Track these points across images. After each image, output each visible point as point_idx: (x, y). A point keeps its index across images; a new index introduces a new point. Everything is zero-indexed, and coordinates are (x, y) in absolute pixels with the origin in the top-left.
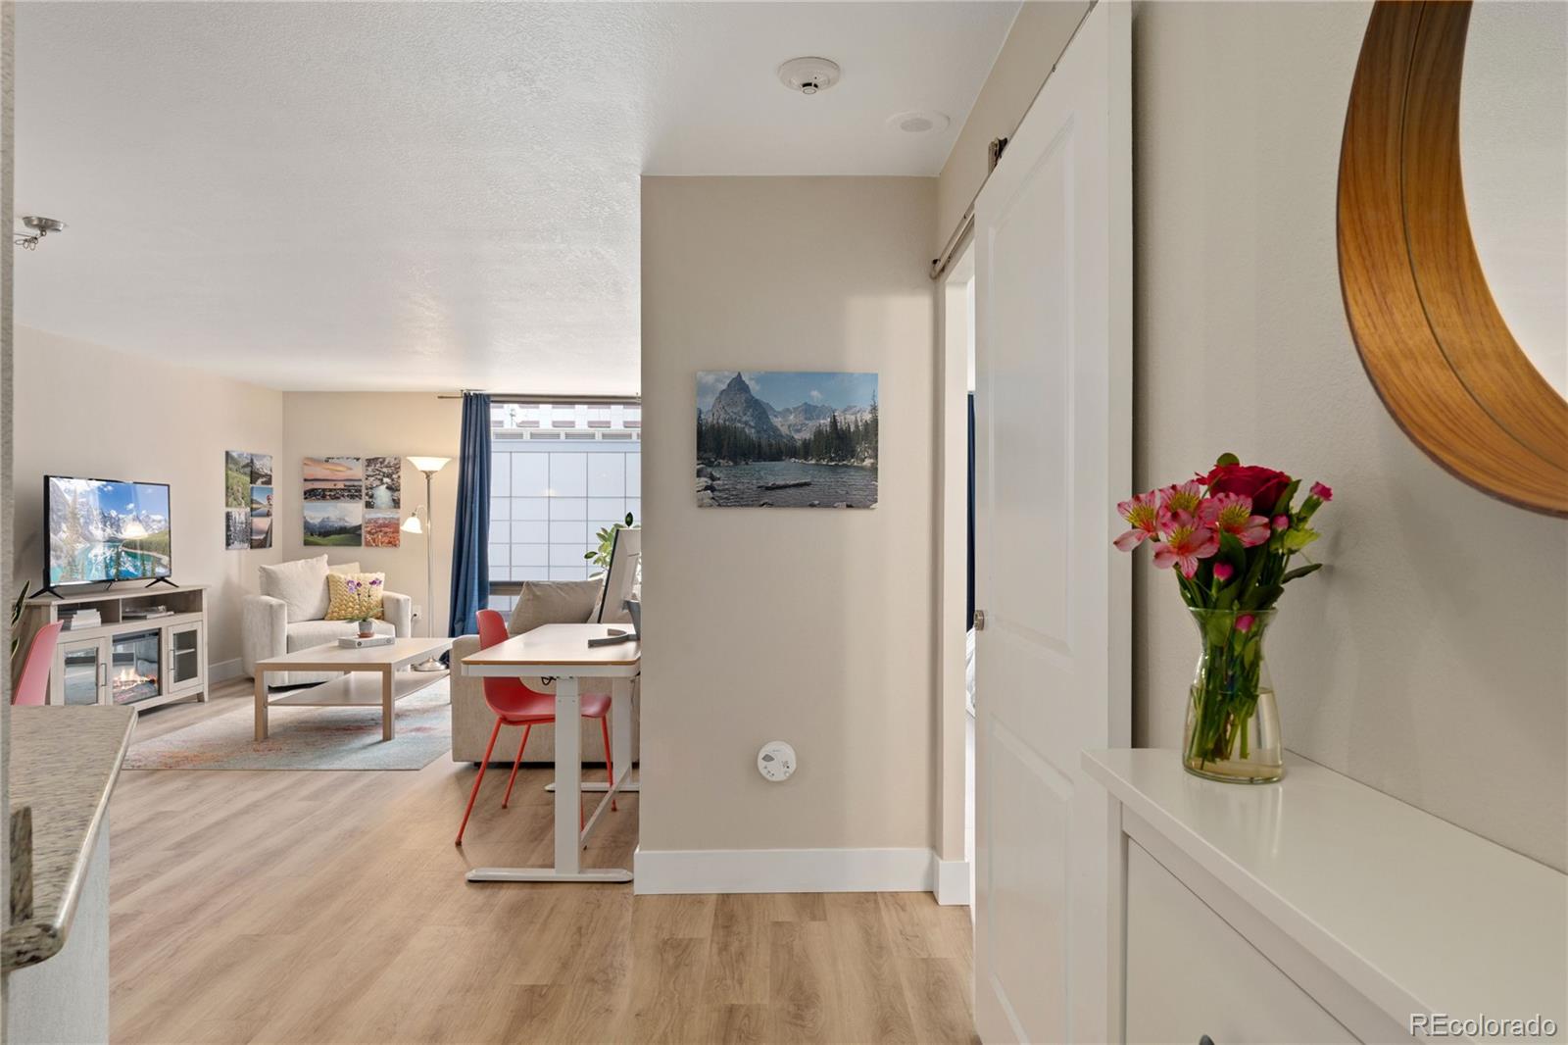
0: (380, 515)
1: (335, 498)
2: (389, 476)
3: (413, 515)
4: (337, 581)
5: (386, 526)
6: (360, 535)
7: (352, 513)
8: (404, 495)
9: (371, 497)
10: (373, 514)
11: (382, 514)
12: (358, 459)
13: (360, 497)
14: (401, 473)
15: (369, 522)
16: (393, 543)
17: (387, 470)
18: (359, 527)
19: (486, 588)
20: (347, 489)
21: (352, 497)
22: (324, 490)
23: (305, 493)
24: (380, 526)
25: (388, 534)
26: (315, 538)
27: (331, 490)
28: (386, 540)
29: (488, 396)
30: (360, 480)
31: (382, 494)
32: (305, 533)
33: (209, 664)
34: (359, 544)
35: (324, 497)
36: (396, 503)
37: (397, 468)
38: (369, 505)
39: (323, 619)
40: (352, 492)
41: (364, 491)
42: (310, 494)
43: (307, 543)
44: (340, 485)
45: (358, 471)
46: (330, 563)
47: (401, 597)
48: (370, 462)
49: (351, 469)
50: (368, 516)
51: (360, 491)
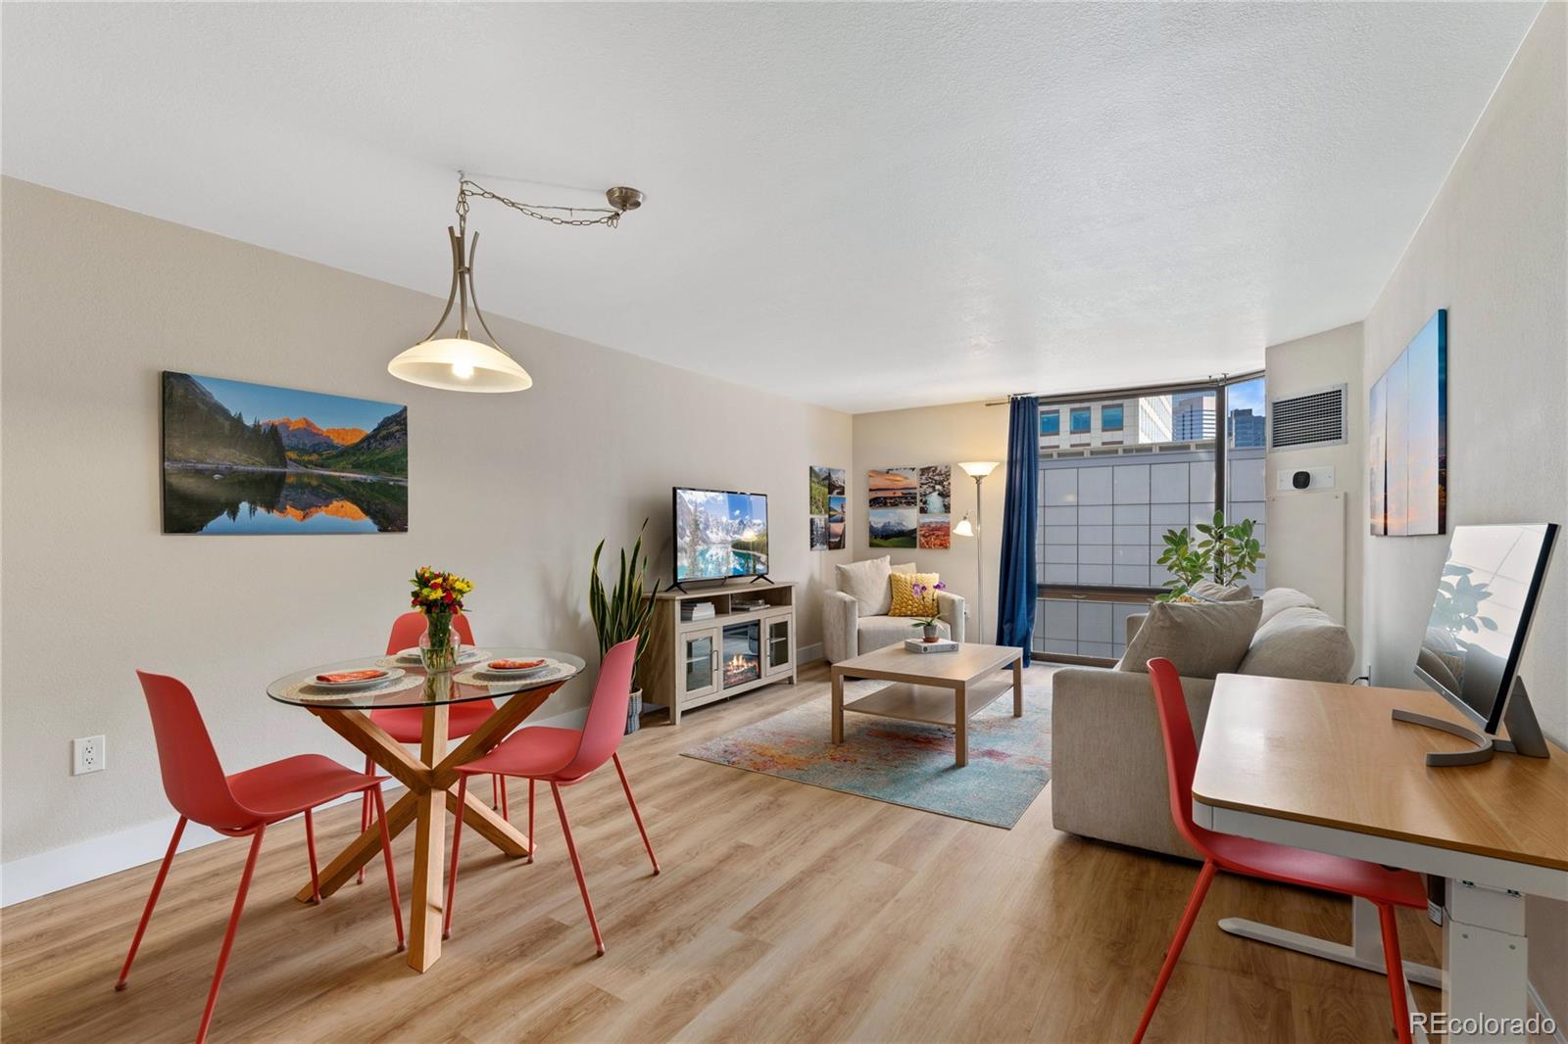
0: (931, 520)
1: (894, 505)
2: (940, 483)
3: (965, 518)
4: (898, 581)
5: (938, 530)
6: (915, 538)
7: (909, 518)
8: (953, 501)
9: (925, 503)
10: (926, 519)
11: (935, 517)
12: (913, 469)
13: (915, 503)
14: (952, 480)
15: (923, 526)
16: (944, 545)
17: (938, 479)
18: (916, 529)
19: (1034, 590)
20: (904, 496)
21: (909, 504)
22: (885, 498)
23: (870, 501)
24: (934, 529)
25: (939, 537)
26: (878, 541)
27: (891, 498)
28: (938, 542)
29: (1037, 398)
30: (915, 488)
31: (934, 500)
32: (870, 537)
33: (797, 648)
34: (915, 546)
35: (885, 505)
36: (947, 508)
37: (948, 476)
38: (923, 511)
39: (886, 614)
40: (908, 499)
41: (919, 498)
42: (875, 502)
43: (872, 545)
44: (899, 494)
45: (914, 480)
46: (892, 563)
47: (956, 597)
48: (924, 471)
49: (906, 478)
50: (922, 521)
51: (915, 498)
